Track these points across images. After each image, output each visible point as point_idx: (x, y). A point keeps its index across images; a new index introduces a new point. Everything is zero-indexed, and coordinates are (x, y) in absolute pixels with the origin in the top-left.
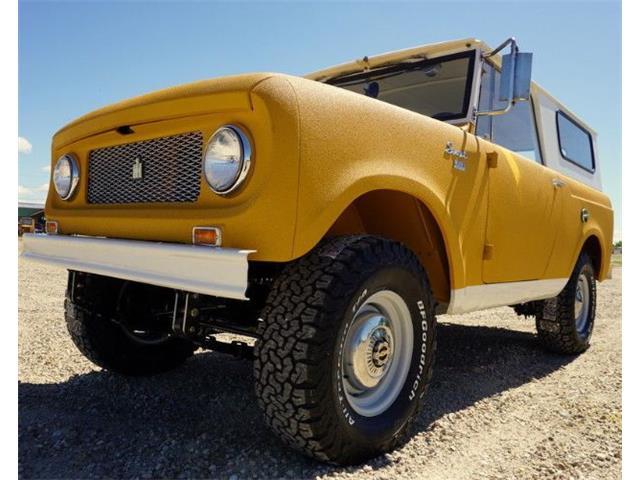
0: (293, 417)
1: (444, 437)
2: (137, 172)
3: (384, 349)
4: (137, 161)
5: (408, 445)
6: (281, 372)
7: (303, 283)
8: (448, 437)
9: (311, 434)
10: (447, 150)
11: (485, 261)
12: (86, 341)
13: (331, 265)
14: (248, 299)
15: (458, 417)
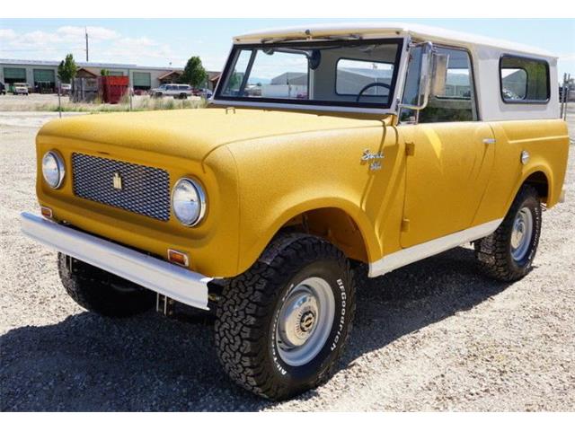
0: (243, 373)
1: (360, 374)
2: (117, 183)
3: (310, 319)
4: (116, 175)
5: (330, 382)
6: (233, 344)
7: (247, 284)
8: (363, 374)
9: (255, 383)
10: (363, 158)
11: (403, 233)
12: (80, 296)
13: (266, 271)
14: (208, 309)
15: (376, 356)
